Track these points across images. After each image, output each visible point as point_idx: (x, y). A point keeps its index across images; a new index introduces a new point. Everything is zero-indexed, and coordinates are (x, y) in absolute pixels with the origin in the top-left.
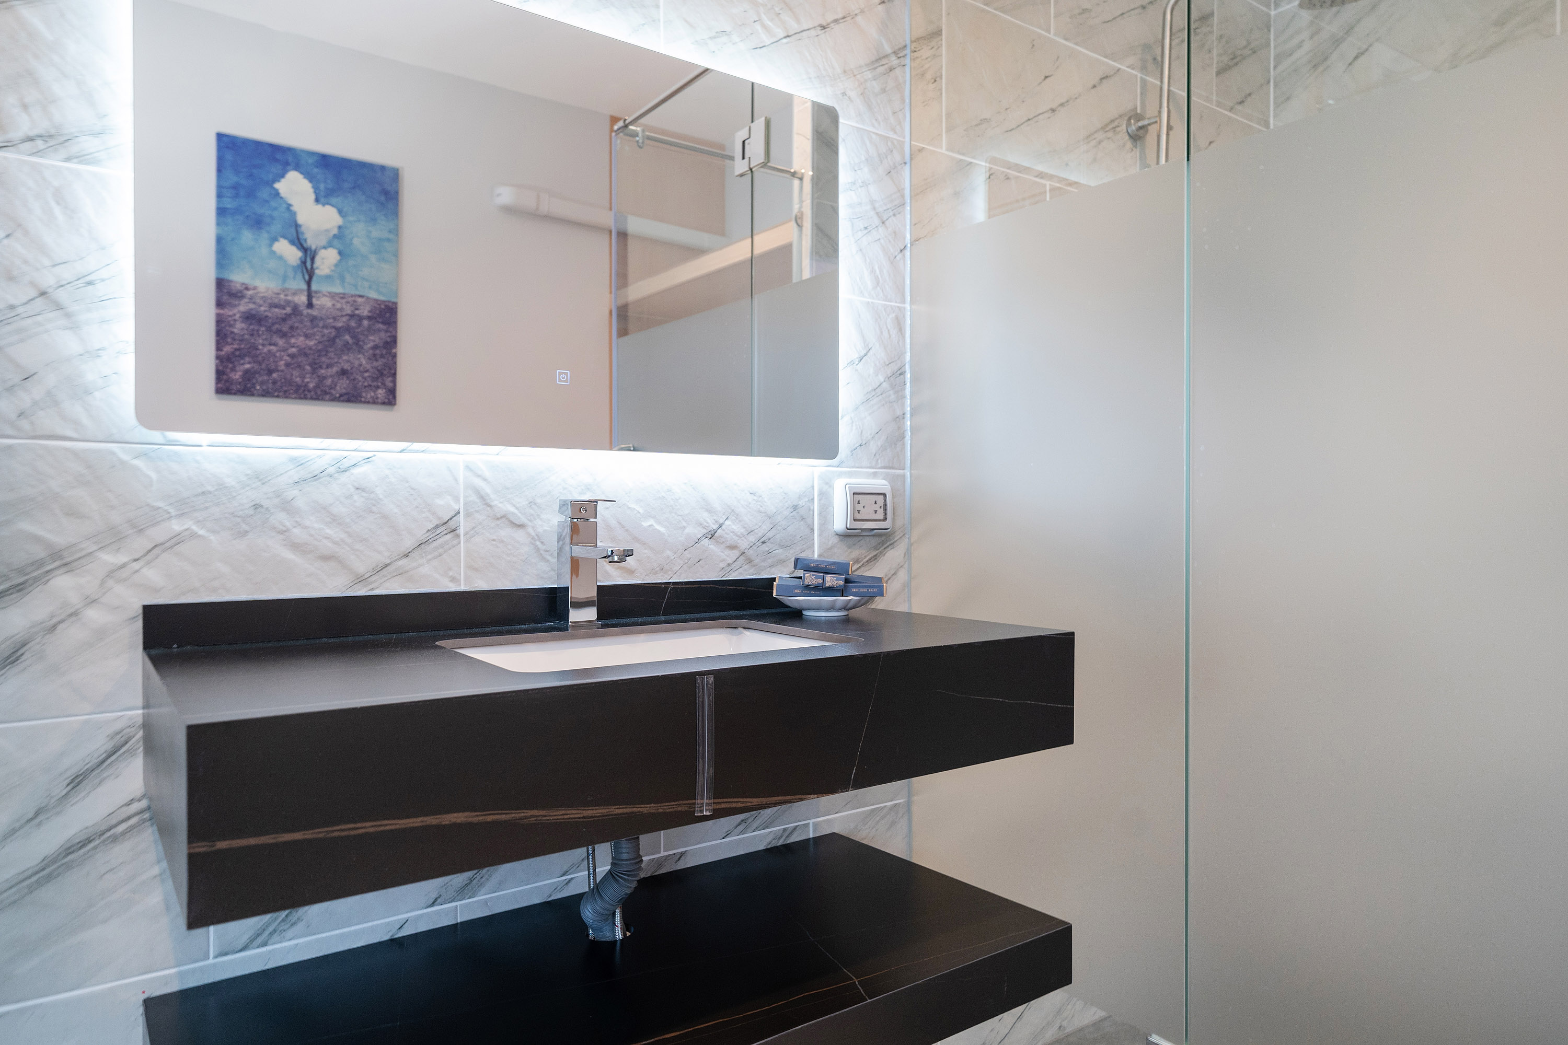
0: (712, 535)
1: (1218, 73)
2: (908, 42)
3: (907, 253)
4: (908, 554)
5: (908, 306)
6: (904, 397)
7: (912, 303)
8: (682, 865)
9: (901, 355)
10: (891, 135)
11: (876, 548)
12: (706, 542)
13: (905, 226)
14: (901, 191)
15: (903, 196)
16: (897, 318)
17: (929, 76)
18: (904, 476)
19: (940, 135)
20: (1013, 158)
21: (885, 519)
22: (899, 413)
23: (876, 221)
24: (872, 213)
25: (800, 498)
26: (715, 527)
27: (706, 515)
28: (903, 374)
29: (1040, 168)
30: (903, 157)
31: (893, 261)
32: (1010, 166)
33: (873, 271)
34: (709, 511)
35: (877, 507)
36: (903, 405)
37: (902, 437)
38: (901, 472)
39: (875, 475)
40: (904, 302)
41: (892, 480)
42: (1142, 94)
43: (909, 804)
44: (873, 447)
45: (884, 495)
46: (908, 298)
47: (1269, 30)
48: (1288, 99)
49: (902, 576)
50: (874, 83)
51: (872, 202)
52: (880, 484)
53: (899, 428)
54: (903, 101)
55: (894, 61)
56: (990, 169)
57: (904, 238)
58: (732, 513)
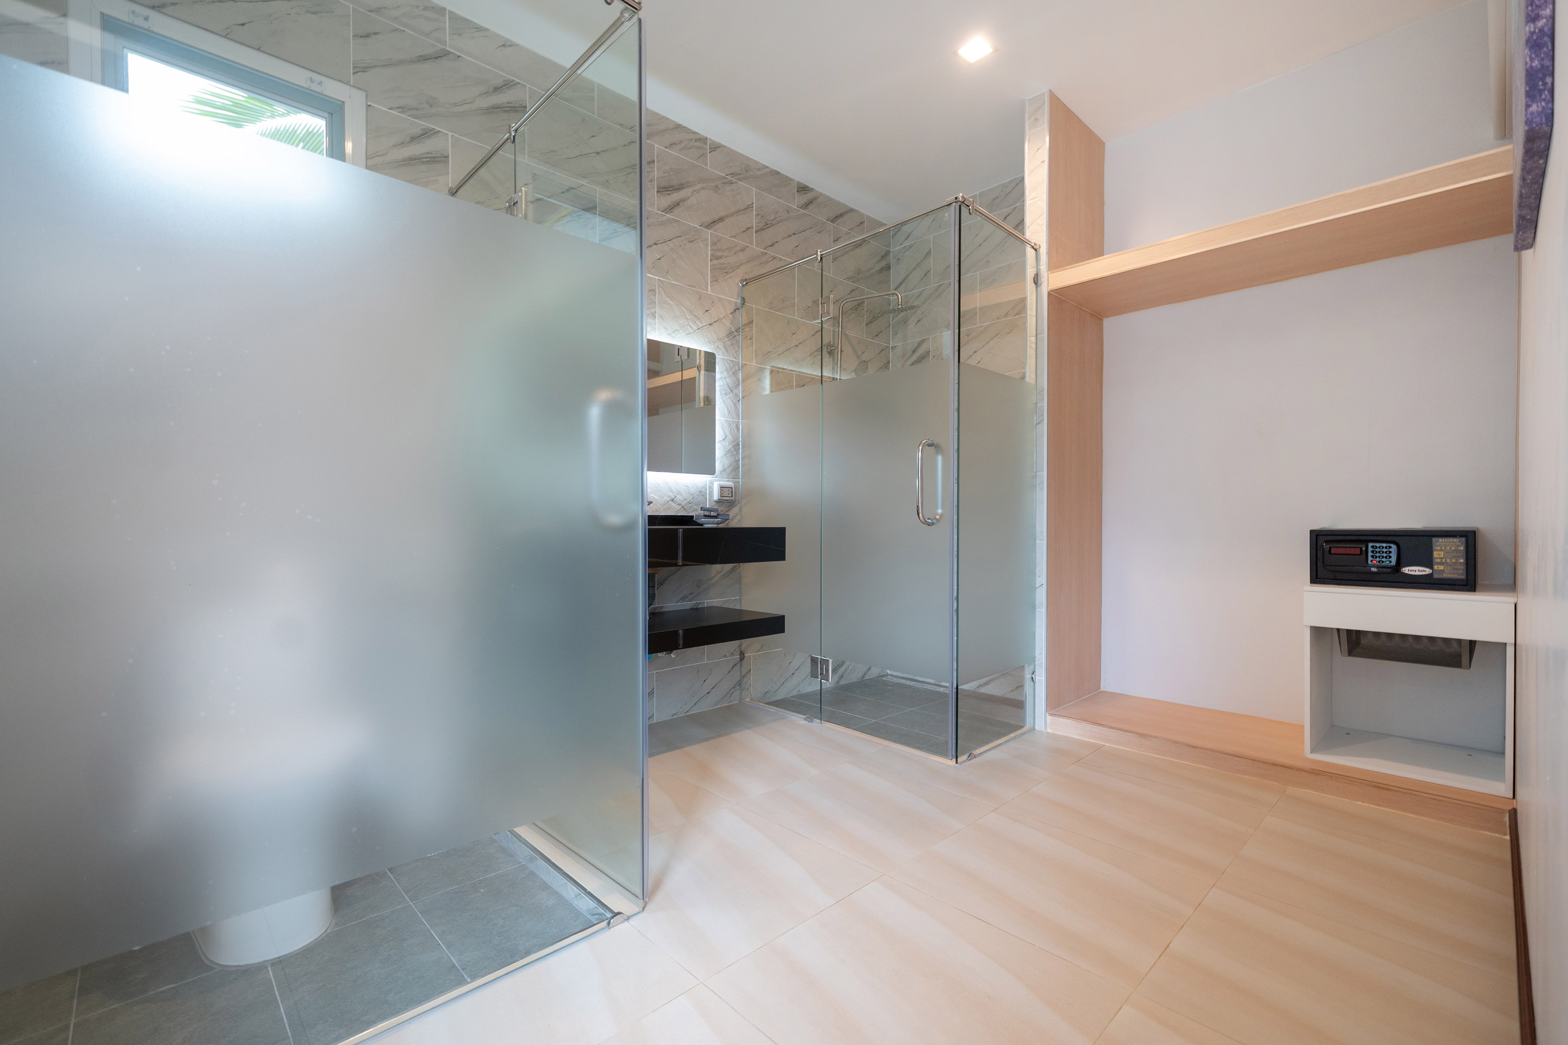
0: (673, 500)
1: (867, 325)
2: (741, 326)
3: (741, 401)
4: (740, 510)
5: (740, 420)
6: (739, 453)
7: (742, 419)
8: (662, 610)
9: (738, 438)
10: (734, 360)
11: (729, 507)
12: (671, 502)
13: (739, 392)
14: (738, 380)
15: (739, 382)
16: (737, 425)
17: (749, 338)
18: (739, 482)
19: (753, 358)
20: (780, 366)
21: (732, 497)
22: (737, 459)
23: (729, 391)
24: (728, 388)
25: (702, 488)
26: (674, 497)
27: (671, 493)
28: (739, 445)
29: (791, 368)
30: (739, 368)
31: (735, 405)
32: (779, 368)
33: (728, 409)
34: (671, 492)
35: (729, 492)
36: (739, 456)
37: (739, 468)
38: (738, 480)
39: (728, 481)
40: (739, 419)
41: (735, 483)
42: (833, 336)
43: (740, 599)
44: (728, 471)
45: (732, 488)
46: (741, 418)
47: (890, 305)
48: (897, 334)
49: (738, 517)
50: (729, 342)
51: (728, 384)
52: (730, 484)
53: (737, 464)
54: (739, 347)
55: (736, 334)
56: (771, 369)
57: (739, 396)
58: (679, 493)
